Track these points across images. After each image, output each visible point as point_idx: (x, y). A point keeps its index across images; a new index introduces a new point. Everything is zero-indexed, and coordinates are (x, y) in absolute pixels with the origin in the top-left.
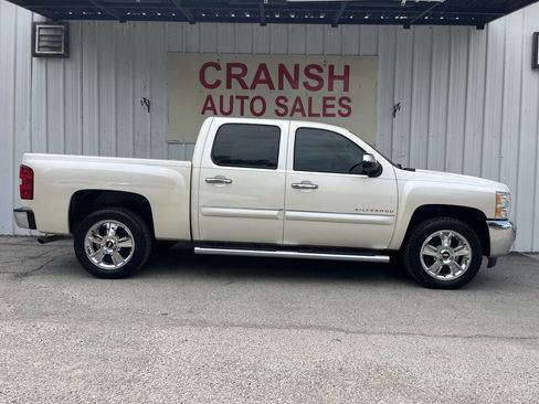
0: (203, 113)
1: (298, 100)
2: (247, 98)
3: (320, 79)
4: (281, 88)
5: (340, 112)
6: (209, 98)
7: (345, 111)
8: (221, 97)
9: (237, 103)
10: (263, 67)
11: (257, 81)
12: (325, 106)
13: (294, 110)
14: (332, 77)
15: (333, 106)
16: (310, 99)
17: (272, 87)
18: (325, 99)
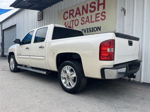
1: (88, 17)
2: (74, 20)
3: (94, 7)
4: (83, 14)
5: (101, 18)
6: (65, 23)
7: (103, 18)
8: (68, 22)
9: (72, 23)
10: (78, 9)
11: (76, 14)
12: (96, 17)
13: (86, 21)
14: (99, 5)
15: (99, 17)
16: (91, 16)
17: (80, 15)
18: (96, 14)
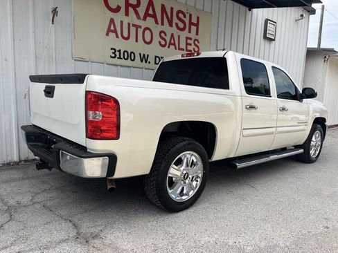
0: (107, 34)
1: (172, 36)
2: (140, 27)
3: (184, 23)
4: (162, 24)
5: (194, 50)
6: (112, 21)
8: (122, 22)
9: (133, 30)
10: (151, 3)
11: (147, 15)
12: (187, 44)
13: (170, 44)
14: (191, 24)
15: (190, 45)
16: (179, 36)
17: (157, 22)
18: (187, 38)
